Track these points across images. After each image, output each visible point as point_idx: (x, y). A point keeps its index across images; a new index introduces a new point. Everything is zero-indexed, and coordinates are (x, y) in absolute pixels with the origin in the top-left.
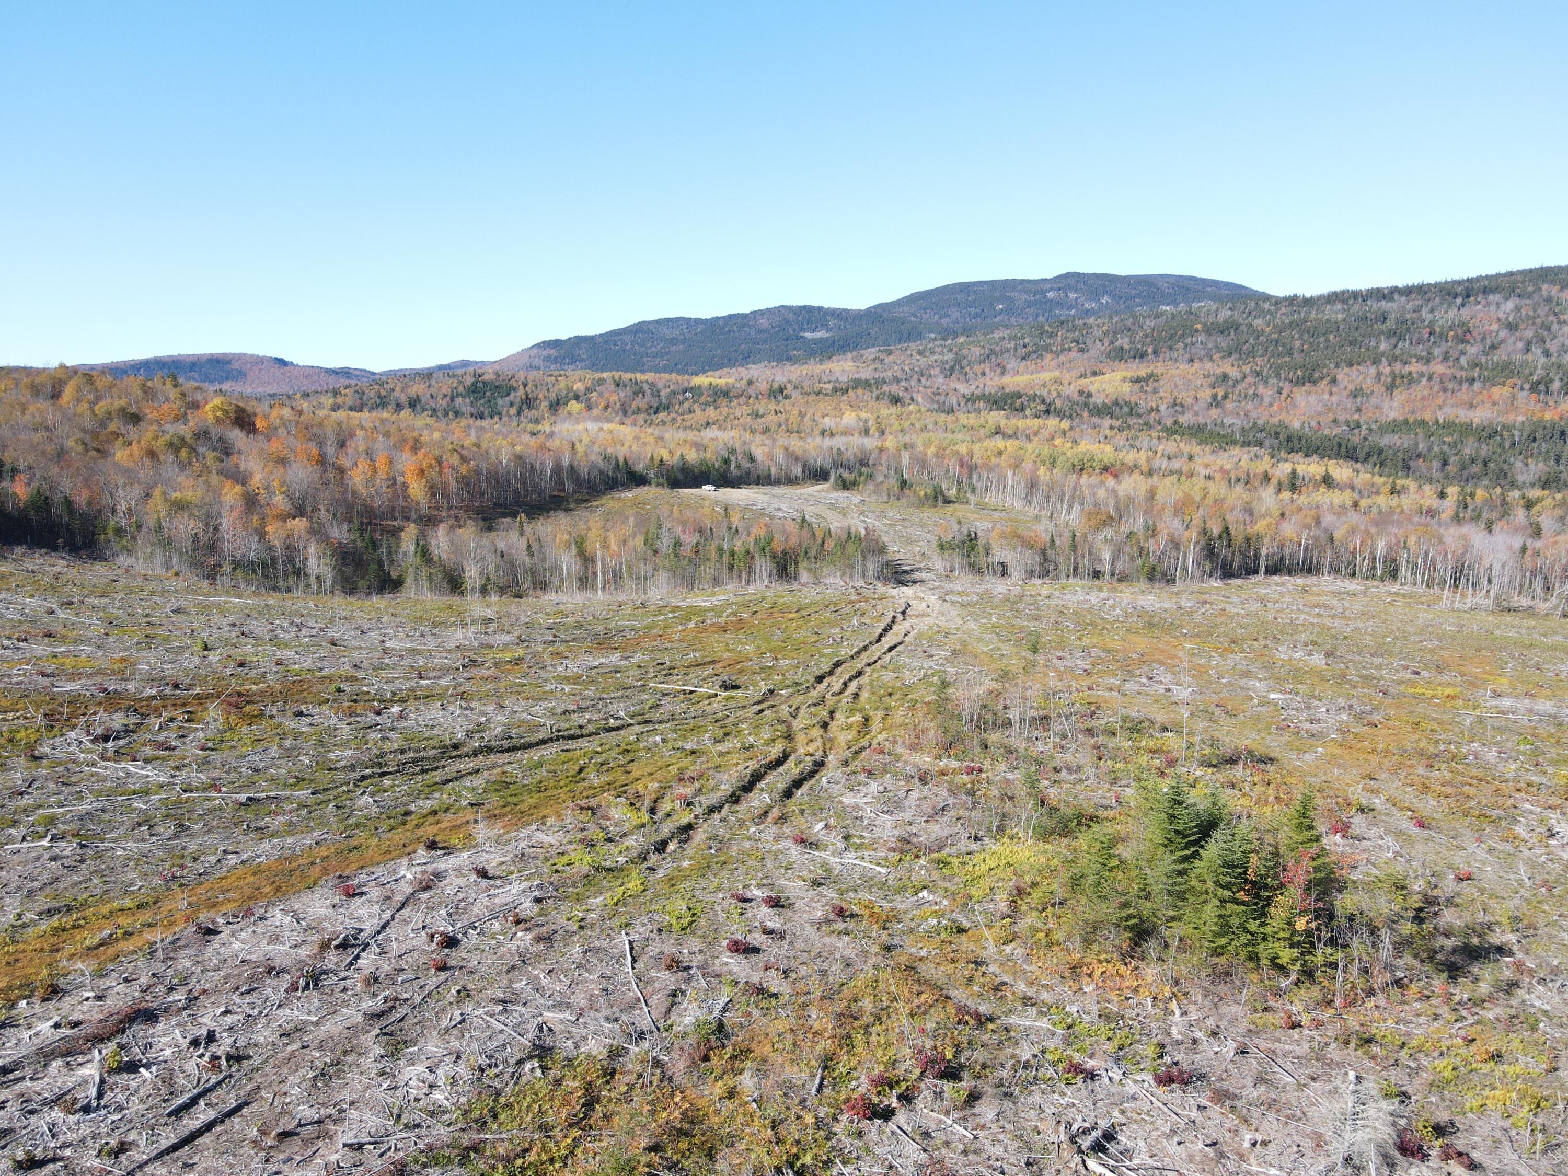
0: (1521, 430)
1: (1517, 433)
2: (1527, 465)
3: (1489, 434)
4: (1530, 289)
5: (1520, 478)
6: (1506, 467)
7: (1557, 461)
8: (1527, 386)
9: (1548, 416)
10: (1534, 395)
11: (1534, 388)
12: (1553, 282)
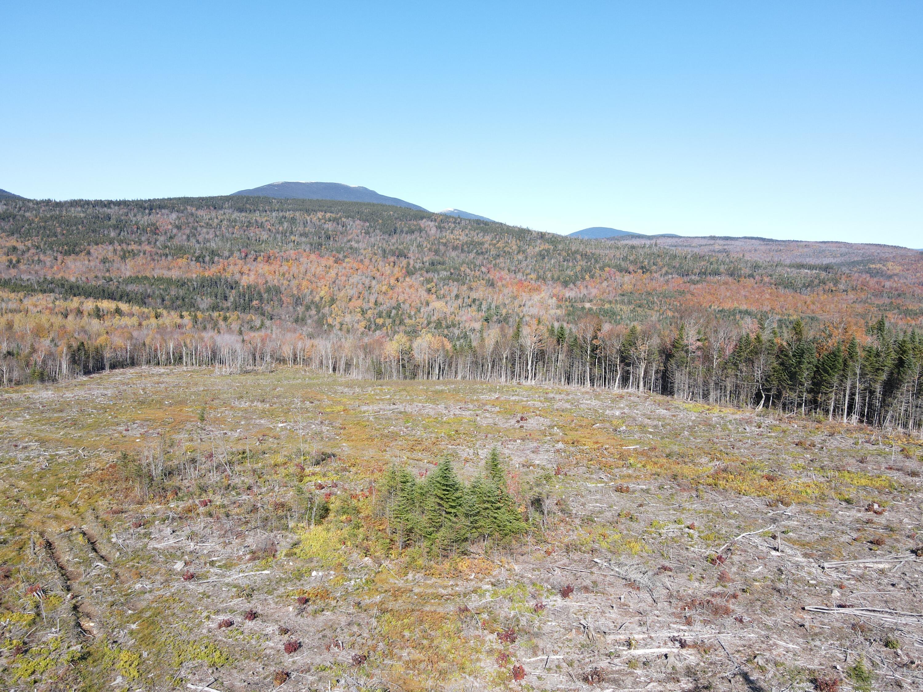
0: (197, 282)
1: (195, 283)
2: (202, 299)
3: (181, 284)
4: (182, 208)
5: (201, 307)
6: (193, 301)
7: (216, 297)
8: (194, 259)
9: (206, 274)
10: (198, 264)
11: (197, 259)
12: (192, 206)
